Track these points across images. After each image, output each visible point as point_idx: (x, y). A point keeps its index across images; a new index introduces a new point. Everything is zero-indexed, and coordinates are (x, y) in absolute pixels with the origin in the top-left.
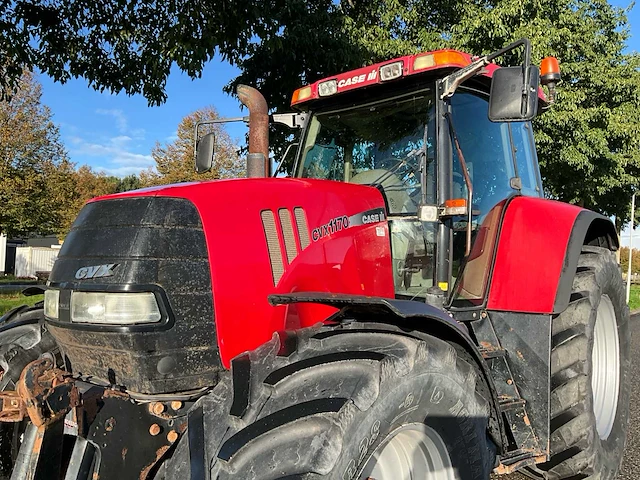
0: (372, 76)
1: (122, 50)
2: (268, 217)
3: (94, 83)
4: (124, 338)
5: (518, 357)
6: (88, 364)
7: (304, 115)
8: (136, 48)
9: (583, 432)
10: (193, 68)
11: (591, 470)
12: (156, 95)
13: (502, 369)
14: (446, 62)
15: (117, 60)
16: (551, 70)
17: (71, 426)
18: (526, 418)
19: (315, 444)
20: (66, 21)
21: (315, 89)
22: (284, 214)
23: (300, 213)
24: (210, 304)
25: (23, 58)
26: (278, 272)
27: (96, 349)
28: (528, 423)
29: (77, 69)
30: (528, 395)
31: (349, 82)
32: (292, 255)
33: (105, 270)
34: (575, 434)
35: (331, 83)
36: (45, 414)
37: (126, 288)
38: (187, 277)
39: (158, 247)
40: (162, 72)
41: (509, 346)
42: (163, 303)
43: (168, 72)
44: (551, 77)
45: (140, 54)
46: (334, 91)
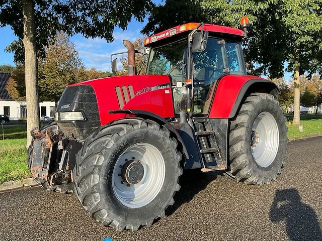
0: (167, 34)
1: (95, 20)
2: (118, 89)
3: (85, 35)
4: (73, 124)
5: (218, 134)
6: (67, 133)
7: (149, 49)
8: (101, 19)
9: (244, 161)
10: (123, 26)
11: (249, 175)
12: (109, 38)
13: (213, 139)
14: (190, 28)
15: (94, 24)
16: (244, 22)
17: (60, 147)
18: (220, 155)
19: (107, 142)
20: (72, 10)
21: (150, 39)
22: (124, 88)
23: (131, 87)
24: (98, 115)
25: (57, 27)
26: (122, 106)
27: (68, 128)
28: (220, 157)
29: (77, 30)
30: (221, 147)
31: (160, 37)
32: (127, 100)
33: (68, 106)
34: (241, 162)
35: (155, 37)
36: (52, 141)
37: (73, 111)
38: (90, 108)
39: (82, 99)
40: (111, 28)
41: (215, 131)
42: (84, 115)
43: (113, 29)
44: (245, 25)
45: (102, 21)
46: (156, 40)
